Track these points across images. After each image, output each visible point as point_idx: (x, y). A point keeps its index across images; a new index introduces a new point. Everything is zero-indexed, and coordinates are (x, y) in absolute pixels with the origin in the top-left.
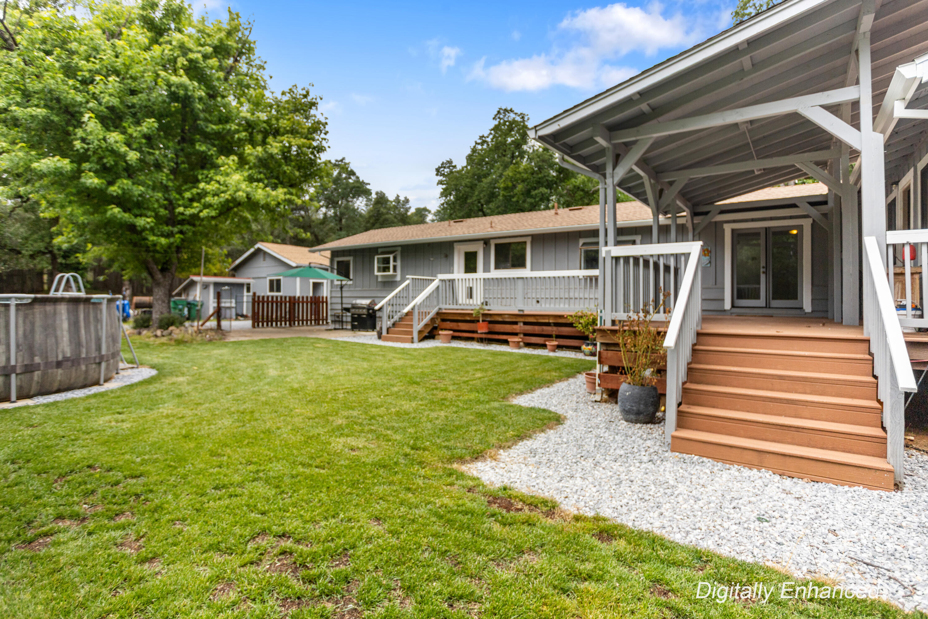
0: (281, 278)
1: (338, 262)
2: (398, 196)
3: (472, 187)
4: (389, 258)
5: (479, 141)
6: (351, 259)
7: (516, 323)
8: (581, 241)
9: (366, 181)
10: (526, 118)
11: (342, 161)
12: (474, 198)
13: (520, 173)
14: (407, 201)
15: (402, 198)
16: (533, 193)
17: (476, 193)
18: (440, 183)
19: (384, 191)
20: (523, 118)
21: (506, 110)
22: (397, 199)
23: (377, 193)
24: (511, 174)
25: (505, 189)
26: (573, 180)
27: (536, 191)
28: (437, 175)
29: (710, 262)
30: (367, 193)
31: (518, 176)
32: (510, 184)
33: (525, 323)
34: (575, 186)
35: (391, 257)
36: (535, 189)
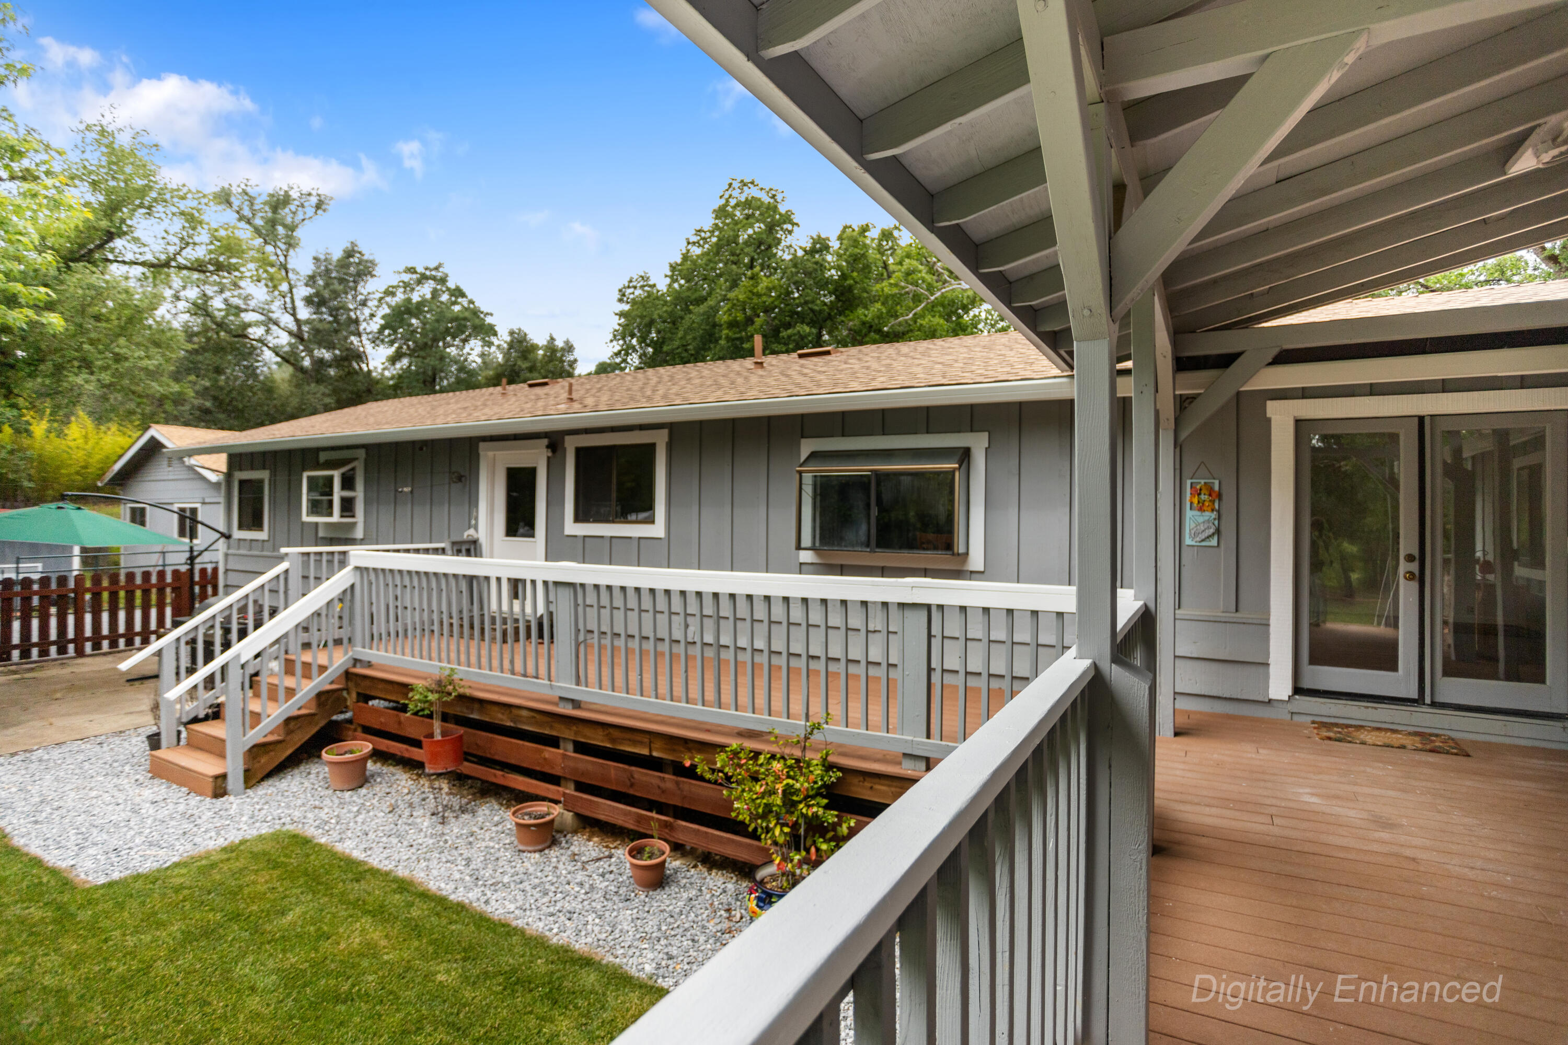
0: (198, 505)
1: (242, 483)
2: (552, 339)
3: (675, 322)
4: (330, 479)
5: (695, 239)
6: (263, 475)
7: (554, 742)
8: (807, 447)
9: (484, 309)
10: (779, 198)
11: (436, 269)
12: (677, 343)
13: (759, 295)
14: (569, 348)
15: (560, 343)
16: (784, 334)
17: (680, 334)
18: (621, 314)
19: (526, 329)
20: (773, 197)
21: (744, 184)
22: (551, 348)
23: (512, 333)
24: (741, 297)
25: (732, 324)
26: (861, 311)
27: (790, 331)
28: (620, 300)
29: (1218, 531)
30: (486, 331)
31: (755, 300)
32: (740, 317)
33: (582, 748)
34: (864, 323)
35: (337, 475)
36: (788, 326)
